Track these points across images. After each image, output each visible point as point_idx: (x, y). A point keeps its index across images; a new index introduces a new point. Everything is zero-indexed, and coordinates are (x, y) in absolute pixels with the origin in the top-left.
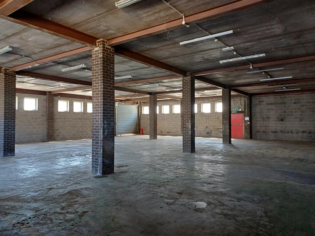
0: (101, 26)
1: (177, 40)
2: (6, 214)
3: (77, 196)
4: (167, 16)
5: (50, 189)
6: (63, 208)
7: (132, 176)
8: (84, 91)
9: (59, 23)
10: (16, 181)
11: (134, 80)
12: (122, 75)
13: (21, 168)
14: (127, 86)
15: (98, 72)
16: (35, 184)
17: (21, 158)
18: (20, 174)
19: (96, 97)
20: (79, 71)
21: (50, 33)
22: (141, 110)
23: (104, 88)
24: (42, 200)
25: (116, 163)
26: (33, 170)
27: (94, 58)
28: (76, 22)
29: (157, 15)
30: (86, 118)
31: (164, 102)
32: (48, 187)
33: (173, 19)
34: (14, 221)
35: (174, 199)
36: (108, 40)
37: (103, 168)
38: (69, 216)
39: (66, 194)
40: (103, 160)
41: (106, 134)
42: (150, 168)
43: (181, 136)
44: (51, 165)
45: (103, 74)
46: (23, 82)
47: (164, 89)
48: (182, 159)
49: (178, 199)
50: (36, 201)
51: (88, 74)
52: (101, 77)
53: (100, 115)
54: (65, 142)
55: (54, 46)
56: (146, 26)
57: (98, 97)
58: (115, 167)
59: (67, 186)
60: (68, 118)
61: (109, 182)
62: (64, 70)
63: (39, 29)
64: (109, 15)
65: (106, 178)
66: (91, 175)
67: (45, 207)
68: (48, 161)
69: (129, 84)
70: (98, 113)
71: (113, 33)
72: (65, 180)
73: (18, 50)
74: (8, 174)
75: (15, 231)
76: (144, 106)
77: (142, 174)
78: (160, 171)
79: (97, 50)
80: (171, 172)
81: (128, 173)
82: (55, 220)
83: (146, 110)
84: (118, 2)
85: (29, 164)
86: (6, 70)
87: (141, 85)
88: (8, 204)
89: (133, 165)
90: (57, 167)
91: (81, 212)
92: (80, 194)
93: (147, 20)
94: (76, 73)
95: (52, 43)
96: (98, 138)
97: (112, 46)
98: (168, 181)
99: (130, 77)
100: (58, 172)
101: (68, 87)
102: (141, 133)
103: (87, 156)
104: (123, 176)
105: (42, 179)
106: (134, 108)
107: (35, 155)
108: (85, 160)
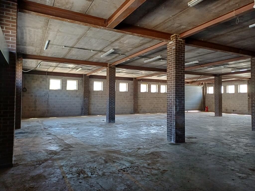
0: (175, 24)
1: (246, 23)
2: (114, 162)
3: (158, 157)
4: (237, 3)
5: (139, 149)
6: (149, 165)
7: (202, 147)
8: (159, 76)
9: (144, 27)
10: (117, 140)
11: (200, 64)
12: (189, 61)
13: (119, 131)
14: (193, 70)
15: (172, 61)
16: (129, 143)
17: (118, 124)
18: (119, 136)
19: (170, 80)
20: (156, 61)
21: (138, 36)
22: (206, 90)
23: (176, 73)
24: (135, 156)
25: (187, 134)
26: (127, 133)
27: (169, 50)
28: (156, 24)
29: (226, 5)
30: (160, 97)
31: (229, 83)
32: (137, 147)
33: (243, 5)
34: (119, 168)
35: (247, 174)
36: (180, 34)
37: (176, 138)
38: (154, 172)
39: (150, 154)
40: (176, 131)
41: (178, 110)
42: (217, 142)
43: (250, 115)
44: (138, 131)
45: (176, 62)
46: (119, 72)
47: (229, 70)
48: (252, 137)
49: (251, 175)
50: (131, 156)
51: (162, 63)
52: (174, 65)
53: (173, 94)
54: (146, 115)
55: (140, 45)
56: (214, 17)
57: (172, 80)
58: (186, 138)
59: (150, 148)
60: (147, 97)
61: (182, 149)
62: (145, 62)
63: (132, 34)
64: (182, 14)
65: (179, 146)
66: (166, 142)
67: (137, 161)
68: (135, 128)
69: (196, 68)
70: (172, 93)
71: (184, 28)
72: (148, 143)
73: (118, 50)
74: (113, 135)
75: (120, 175)
76: (209, 86)
77: (211, 147)
78: (229, 146)
79: (171, 43)
80: (240, 148)
81: (197, 144)
82: (144, 172)
83: (211, 90)
84: (190, 2)
85: (124, 129)
86: (110, 65)
87: (206, 69)
88: (114, 155)
89: (201, 138)
90: (141, 133)
91: (162, 170)
92: (160, 155)
93: (216, 11)
94: (154, 63)
95: (139, 42)
96: (171, 113)
97: (183, 38)
98: (238, 157)
99: (197, 62)
100: (142, 136)
101: (148, 74)
102: (206, 110)
103: (162, 126)
104: (193, 146)
105: (133, 140)
106: (199, 89)
107: (127, 123)
108: (161, 129)
